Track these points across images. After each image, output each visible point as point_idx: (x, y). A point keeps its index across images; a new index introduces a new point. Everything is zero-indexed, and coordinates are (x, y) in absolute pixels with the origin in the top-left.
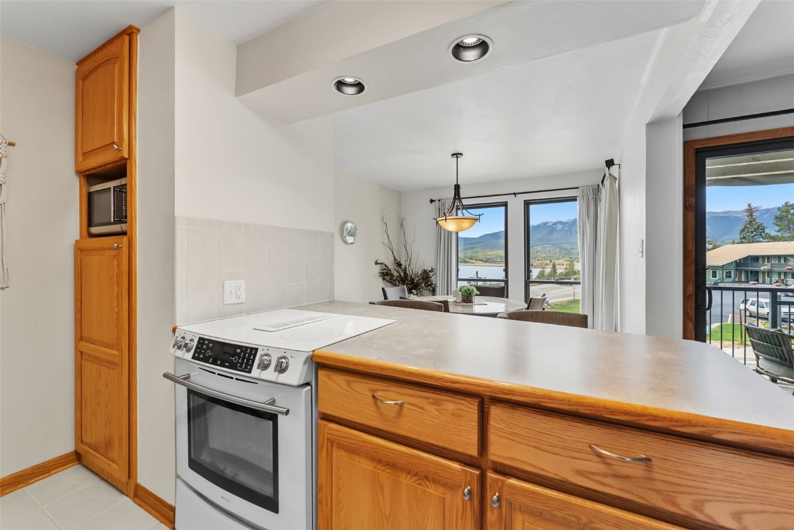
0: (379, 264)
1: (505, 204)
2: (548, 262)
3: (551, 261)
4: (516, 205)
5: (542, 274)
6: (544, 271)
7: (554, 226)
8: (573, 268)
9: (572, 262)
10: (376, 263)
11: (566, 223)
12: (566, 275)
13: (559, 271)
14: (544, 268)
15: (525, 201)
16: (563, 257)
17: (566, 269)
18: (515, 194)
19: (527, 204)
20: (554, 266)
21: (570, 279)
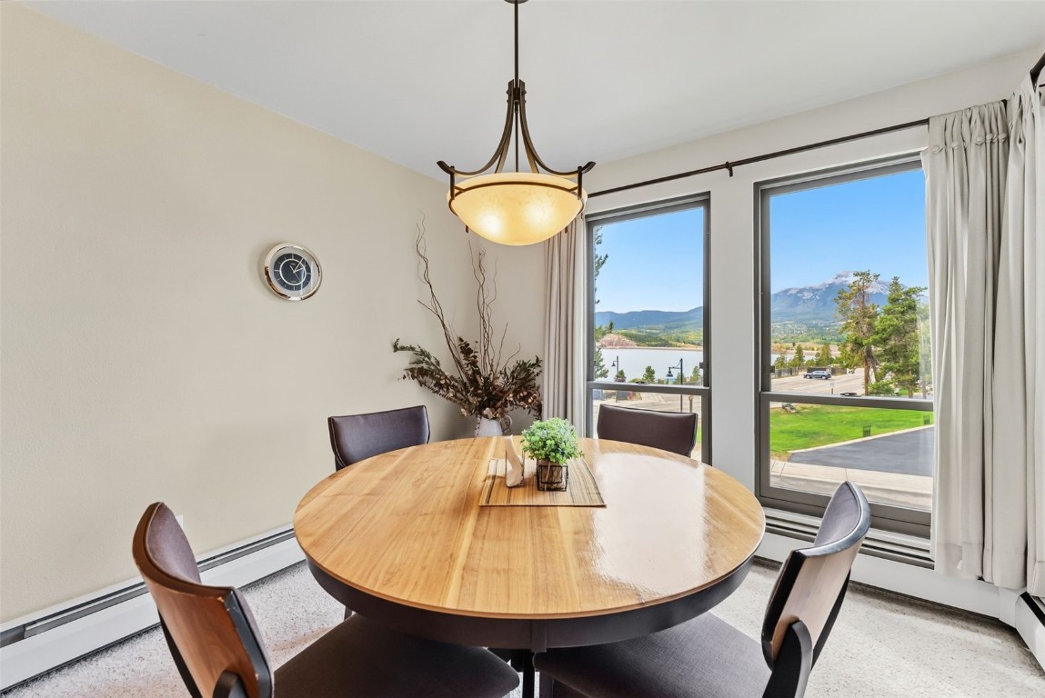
0: (403, 348)
1: (704, 200)
2: (791, 345)
3: (794, 345)
4: (734, 197)
5: (781, 361)
6: (783, 359)
7: (800, 295)
8: (828, 354)
9: (827, 345)
10: (396, 348)
11: (818, 290)
12: (817, 364)
13: (807, 358)
14: (785, 353)
15: (757, 185)
16: (813, 338)
17: (818, 355)
18: (729, 166)
19: (762, 191)
20: (800, 351)
21: (825, 370)
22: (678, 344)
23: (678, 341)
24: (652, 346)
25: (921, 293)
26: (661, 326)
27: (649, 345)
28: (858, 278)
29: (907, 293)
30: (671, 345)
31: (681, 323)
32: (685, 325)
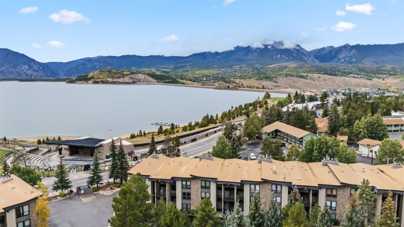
16: (254, 77)
22: (182, 81)
23: (182, 79)
26: (172, 67)
31: (183, 64)
32: (186, 66)
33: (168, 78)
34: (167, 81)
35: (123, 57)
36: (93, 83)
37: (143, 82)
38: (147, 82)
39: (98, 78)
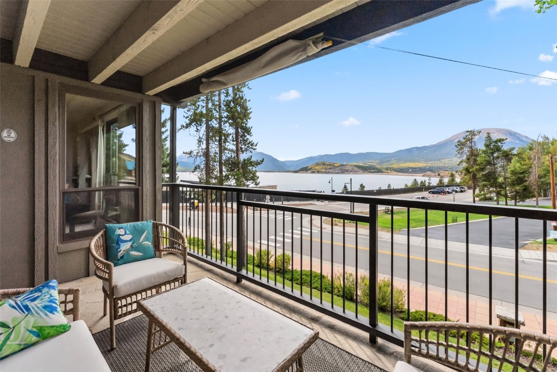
22: (387, 171)
23: (387, 169)
24: (371, 172)
25: (503, 142)
26: (378, 161)
27: (370, 172)
28: (468, 134)
29: (496, 142)
30: (382, 172)
31: (389, 159)
32: (391, 160)
33: (374, 168)
34: (372, 171)
35: (336, 155)
36: (311, 173)
37: (351, 172)
38: (354, 172)
39: (315, 169)
